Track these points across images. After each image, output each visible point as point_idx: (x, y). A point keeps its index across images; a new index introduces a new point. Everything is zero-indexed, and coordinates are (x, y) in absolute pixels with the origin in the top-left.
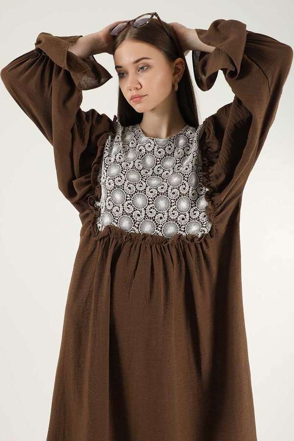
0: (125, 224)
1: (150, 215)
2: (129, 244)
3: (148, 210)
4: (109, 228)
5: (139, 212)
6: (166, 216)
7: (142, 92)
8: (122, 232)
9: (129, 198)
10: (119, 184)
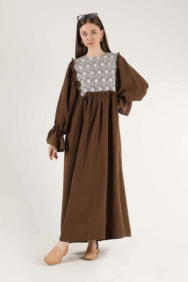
0: (93, 90)
1: (100, 85)
2: (95, 97)
3: (99, 83)
4: (87, 93)
5: (96, 85)
6: (105, 84)
7: (93, 41)
8: (92, 93)
9: (92, 80)
10: (88, 77)
